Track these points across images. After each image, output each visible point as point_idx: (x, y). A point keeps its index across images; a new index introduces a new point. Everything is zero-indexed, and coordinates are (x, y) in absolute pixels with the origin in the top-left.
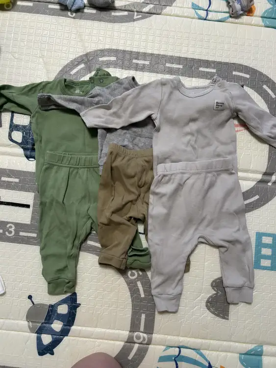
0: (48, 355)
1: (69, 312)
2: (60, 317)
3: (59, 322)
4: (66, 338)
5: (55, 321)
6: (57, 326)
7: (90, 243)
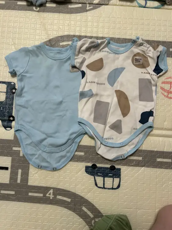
7: (59, 197)
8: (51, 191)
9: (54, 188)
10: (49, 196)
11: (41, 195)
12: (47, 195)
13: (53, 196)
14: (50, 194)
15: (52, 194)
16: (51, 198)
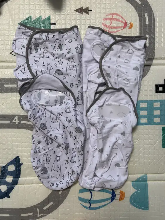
0: (6, 198)
1: (16, 169)
2: (10, 173)
3: (10, 176)
4: (16, 186)
5: (8, 176)
6: (9, 179)
7: (23, 122)
8: (16, 118)
9: (18, 115)
10: (15, 122)
11: (9, 122)
12: (14, 121)
13: (18, 122)
14: (15, 120)
15: (17, 120)
16: (17, 123)
